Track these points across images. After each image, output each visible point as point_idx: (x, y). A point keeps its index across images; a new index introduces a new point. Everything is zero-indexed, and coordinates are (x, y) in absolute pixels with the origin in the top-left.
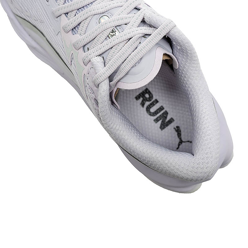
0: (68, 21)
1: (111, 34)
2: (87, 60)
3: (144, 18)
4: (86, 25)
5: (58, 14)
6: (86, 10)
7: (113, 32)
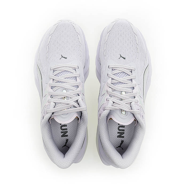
0: (52, 83)
1: (64, 98)
2: (50, 101)
3: (77, 100)
4: (57, 88)
5: (51, 77)
6: (61, 83)
7: (65, 97)
